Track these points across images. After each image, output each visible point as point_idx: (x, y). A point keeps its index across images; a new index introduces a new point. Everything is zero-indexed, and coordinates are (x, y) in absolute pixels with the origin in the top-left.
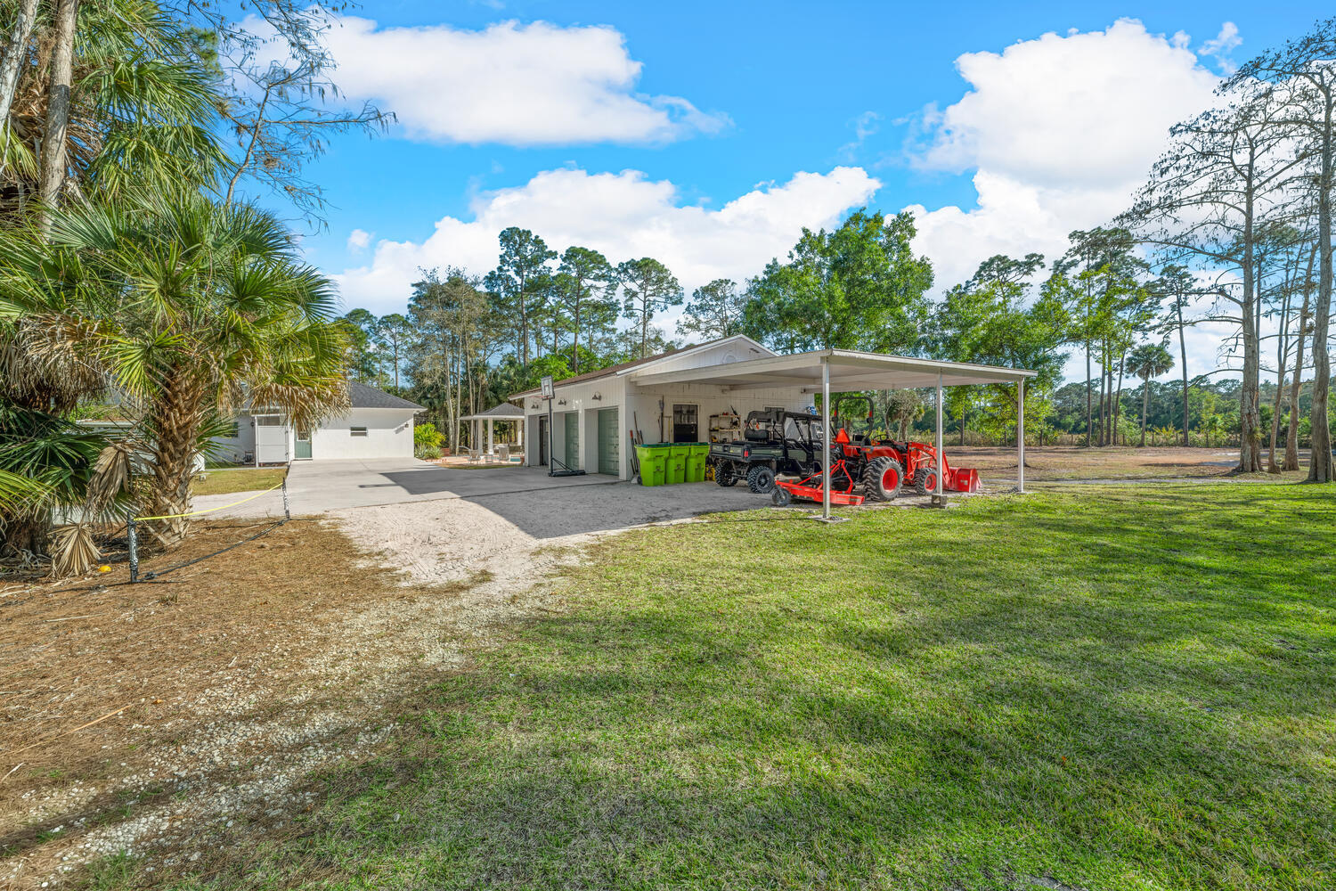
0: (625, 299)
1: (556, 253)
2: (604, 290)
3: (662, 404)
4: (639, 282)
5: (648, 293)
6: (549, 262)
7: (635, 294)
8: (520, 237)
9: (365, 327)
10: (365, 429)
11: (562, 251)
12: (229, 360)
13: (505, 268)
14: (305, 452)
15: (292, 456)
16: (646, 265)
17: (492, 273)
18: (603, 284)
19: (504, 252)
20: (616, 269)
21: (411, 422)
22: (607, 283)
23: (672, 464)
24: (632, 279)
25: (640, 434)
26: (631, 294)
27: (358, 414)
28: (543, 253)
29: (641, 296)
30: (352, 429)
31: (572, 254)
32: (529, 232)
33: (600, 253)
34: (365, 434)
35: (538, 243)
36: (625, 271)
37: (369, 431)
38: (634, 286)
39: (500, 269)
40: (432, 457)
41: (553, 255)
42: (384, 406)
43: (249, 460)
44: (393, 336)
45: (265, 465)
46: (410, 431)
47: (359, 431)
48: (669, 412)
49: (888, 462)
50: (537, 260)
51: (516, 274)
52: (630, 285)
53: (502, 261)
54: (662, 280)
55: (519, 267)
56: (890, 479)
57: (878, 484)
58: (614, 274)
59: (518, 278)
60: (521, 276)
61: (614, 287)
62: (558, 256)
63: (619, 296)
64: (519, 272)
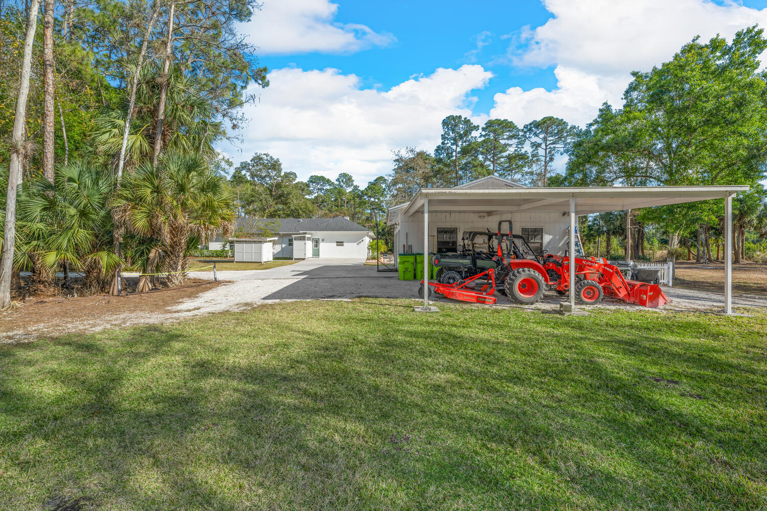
0: (532, 150)
1: (478, 126)
2: (514, 146)
4: (542, 136)
5: (548, 143)
6: (475, 134)
7: (539, 145)
8: (454, 121)
10: (343, 242)
11: (482, 124)
13: (446, 142)
14: (317, 254)
15: (308, 256)
16: (544, 122)
17: (438, 147)
18: (514, 141)
19: (444, 132)
20: (523, 130)
21: (365, 239)
24: (536, 135)
26: (536, 146)
28: (470, 128)
29: (543, 146)
30: (337, 242)
31: (489, 124)
33: (510, 120)
34: (343, 245)
35: (466, 121)
36: (530, 130)
37: (345, 244)
38: (538, 140)
39: (443, 143)
41: (477, 128)
42: (351, 230)
45: (295, 259)
46: (364, 244)
47: (340, 243)
48: (433, 232)
49: (525, 274)
50: (467, 133)
51: (453, 144)
52: (534, 139)
53: (443, 137)
54: (560, 132)
55: (455, 139)
56: (529, 286)
57: (511, 289)
58: (521, 133)
59: (454, 147)
60: (457, 146)
61: (521, 143)
62: (480, 128)
63: (527, 148)
64: (455, 143)
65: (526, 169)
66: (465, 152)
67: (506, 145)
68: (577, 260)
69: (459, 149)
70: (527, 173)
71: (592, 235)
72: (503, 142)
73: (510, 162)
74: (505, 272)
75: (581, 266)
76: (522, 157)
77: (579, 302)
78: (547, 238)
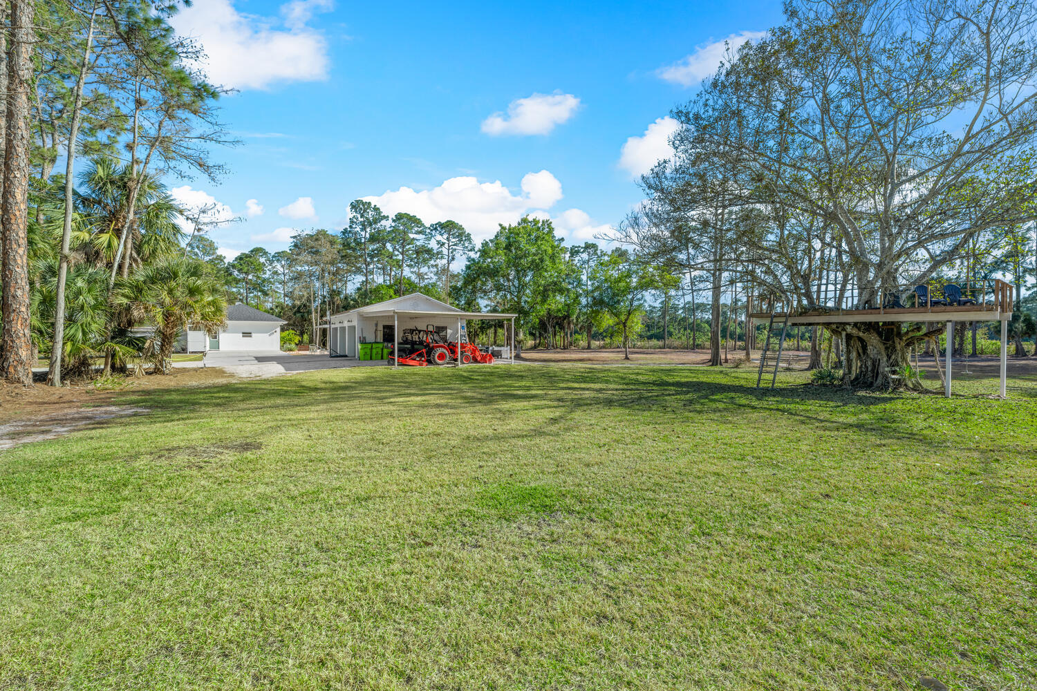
0: (437, 247)
1: (388, 217)
2: (422, 241)
3: (376, 325)
4: (446, 236)
5: (451, 243)
6: (383, 222)
7: (443, 244)
8: (363, 205)
9: (262, 260)
10: (250, 333)
11: (392, 216)
12: (187, 313)
13: (354, 226)
14: (216, 346)
15: (208, 348)
16: (447, 226)
17: (346, 229)
18: (421, 237)
19: (352, 216)
20: (429, 228)
21: (278, 329)
22: (424, 236)
23: (374, 351)
24: (441, 234)
25: (364, 338)
26: (441, 244)
27: (246, 325)
28: (380, 217)
29: (446, 246)
30: (243, 333)
31: (399, 217)
32: (369, 203)
33: (418, 217)
34: (251, 336)
35: (376, 209)
36: (436, 229)
37: (253, 335)
38: (443, 240)
39: (350, 227)
40: (291, 350)
41: (386, 218)
42: (262, 320)
43: (184, 350)
44: (283, 266)
45: (192, 352)
46: (277, 335)
47: (247, 334)
48: (380, 328)
49: (440, 350)
50: (376, 221)
51: (362, 230)
52: (439, 238)
53: (352, 221)
54: (460, 235)
55: (364, 225)
56: (442, 357)
57: (434, 358)
58: (428, 231)
59: (363, 233)
60: (366, 232)
61: (429, 239)
62: (390, 219)
63: (433, 245)
64: (364, 229)
65: (432, 262)
66: (373, 239)
67: (414, 239)
68: (461, 344)
69: (368, 236)
70: (432, 266)
71: (484, 328)
72: (412, 236)
73: (417, 255)
74: (430, 350)
75: (463, 346)
76: (429, 251)
77: (462, 363)
78: (449, 331)
